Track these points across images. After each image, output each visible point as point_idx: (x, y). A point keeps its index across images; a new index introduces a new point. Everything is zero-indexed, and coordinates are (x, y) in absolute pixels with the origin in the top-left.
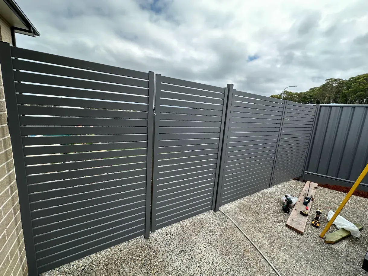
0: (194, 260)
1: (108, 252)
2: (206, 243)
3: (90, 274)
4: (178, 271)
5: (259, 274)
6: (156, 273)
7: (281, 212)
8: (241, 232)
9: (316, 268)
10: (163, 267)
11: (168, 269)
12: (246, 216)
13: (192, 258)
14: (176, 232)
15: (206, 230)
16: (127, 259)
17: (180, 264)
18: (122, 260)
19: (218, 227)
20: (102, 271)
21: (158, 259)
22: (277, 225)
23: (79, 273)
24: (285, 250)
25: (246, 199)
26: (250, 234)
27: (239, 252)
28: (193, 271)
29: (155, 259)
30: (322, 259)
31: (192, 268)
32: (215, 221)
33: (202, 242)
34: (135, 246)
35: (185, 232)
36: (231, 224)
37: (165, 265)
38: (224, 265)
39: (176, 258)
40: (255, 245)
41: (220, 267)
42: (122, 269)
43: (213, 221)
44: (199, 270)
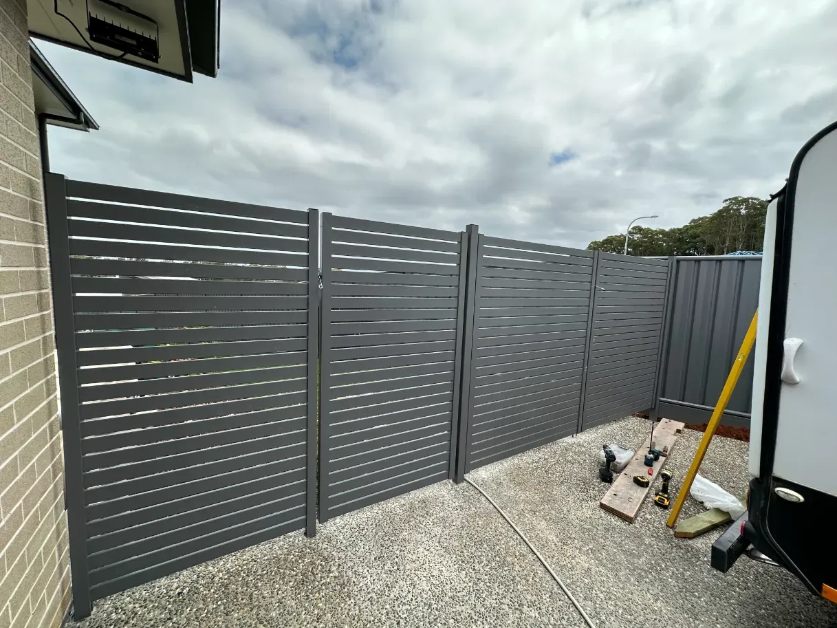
0: (402, 572)
1: (230, 562)
2: (430, 542)
3: (193, 601)
4: (369, 593)
5: (530, 594)
6: (323, 597)
7: (596, 481)
8: (505, 521)
9: (646, 582)
10: (339, 587)
11: (348, 589)
12: (521, 490)
13: (398, 569)
14: (371, 523)
15: (433, 517)
16: (267, 573)
17: (374, 580)
18: (258, 575)
19: (459, 511)
20: (216, 596)
21: (330, 571)
22: (582, 505)
23: (172, 600)
24: (590, 551)
25: (525, 458)
26: (524, 524)
27: (495, 557)
28: (398, 592)
29: (323, 572)
30: (663, 566)
31: (397, 587)
32: (454, 500)
33: (423, 539)
34: (285, 550)
35: (389, 522)
36: (487, 506)
37: (344, 584)
38: (461, 580)
39: (366, 571)
40: (530, 544)
41: (453, 584)
42: (256, 592)
43: (450, 501)
44: (411, 590)
